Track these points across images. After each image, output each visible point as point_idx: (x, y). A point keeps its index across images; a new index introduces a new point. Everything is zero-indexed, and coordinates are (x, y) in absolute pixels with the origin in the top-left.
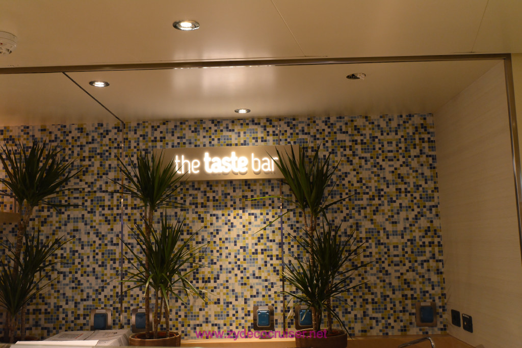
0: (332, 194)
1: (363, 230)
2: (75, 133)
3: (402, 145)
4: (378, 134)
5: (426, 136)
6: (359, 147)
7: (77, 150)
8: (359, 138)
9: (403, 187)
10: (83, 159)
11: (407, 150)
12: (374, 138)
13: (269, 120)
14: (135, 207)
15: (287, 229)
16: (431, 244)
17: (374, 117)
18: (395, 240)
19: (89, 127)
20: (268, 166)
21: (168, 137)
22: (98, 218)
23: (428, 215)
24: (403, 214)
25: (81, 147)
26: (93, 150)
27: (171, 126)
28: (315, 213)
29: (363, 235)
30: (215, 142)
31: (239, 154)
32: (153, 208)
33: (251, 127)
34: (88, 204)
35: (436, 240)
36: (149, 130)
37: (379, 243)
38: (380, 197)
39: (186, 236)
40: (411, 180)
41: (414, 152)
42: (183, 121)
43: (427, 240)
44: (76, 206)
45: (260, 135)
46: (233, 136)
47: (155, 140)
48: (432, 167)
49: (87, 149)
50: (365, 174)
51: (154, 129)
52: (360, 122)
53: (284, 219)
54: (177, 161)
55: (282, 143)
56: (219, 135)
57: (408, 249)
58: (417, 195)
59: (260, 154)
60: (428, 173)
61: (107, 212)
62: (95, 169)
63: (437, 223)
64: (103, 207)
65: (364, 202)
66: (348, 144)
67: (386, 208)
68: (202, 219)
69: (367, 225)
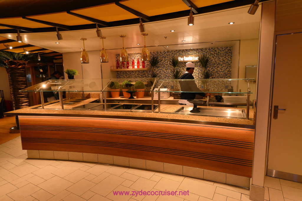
0: (209, 64)
1: (215, 71)
2: (160, 53)
3: (225, 54)
4: (220, 51)
5: (230, 52)
6: (215, 54)
7: (160, 56)
8: (216, 53)
9: (224, 62)
10: (161, 58)
11: (226, 55)
12: (219, 52)
13: (197, 49)
14: (171, 67)
15: (200, 71)
16: (229, 74)
17: (219, 48)
18: (221, 73)
19: (162, 52)
20: (196, 59)
21: (177, 53)
22: (164, 69)
23: (229, 68)
24: (224, 68)
25: (161, 56)
26: (163, 56)
27: (178, 51)
28: (205, 68)
29: (215, 72)
30: (186, 54)
31: (191, 57)
32: (175, 67)
33: (194, 51)
34: (162, 66)
35: (230, 73)
36: (173, 52)
37: (218, 74)
38: (219, 64)
39: (180, 72)
40: (226, 61)
41: (227, 55)
42: (180, 50)
43: (228, 73)
44: (160, 67)
45: (195, 52)
46: (190, 53)
47: (175, 54)
48: (231, 58)
49: (162, 56)
50: (216, 60)
51: (174, 52)
52: (216, 49)
53: (199, 69)
54: (179, 58)
55: (200, 54)
56: (187, 53)
57: (224, 75)
58: (227, 64)
59: (195, 57)
60: (230, 59)
61: (166, 68)
62: (163, 60)
63: (230, 70)
64: (165, 67)
65: (216, 66)
66: (213, 54)
67: (220, 67)
68: (183, 69)
69: (216, 70)
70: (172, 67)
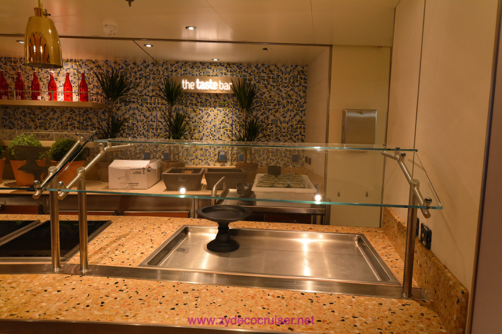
0: (257, 102)
1: (270, 120)
2: (132, 65)
3: (292, 80)
4: (281, 74)
5: (303, 77)
6: (271, 80)
7: (133, 74)
8: (271, 76)
9: (290, 100)
10: (136, 79)
11: (293, 83)
12: (278, 76)
13: (228, 64)
14: (162, 104)
15: (235, 118)
16: (300, 127)
17: (279, 65)
18: (284, 125)
19: (139, 63)
20: (227, 87)
21: (179, 70)
22: (144, 108)
23: (300, 114)
24: (289, 113)
25: (135, 72)
26: (141, 75)
27: (180, 64)
28: (247, 110)
29: (270, 122)
30: (202, 74)
31: (213, 81)
32: (172, 105)
33: (220, 67)
34: (140, 101)
35: (303, 126)
36: (169, 66)
37: (277, 126)
38: (279, 105)
39: (187, 119)
40: (294, 98)
41: (297, 84)
42: (186, 62)
43: (299, 126)
44: (134, 102)
45: (224, 71)
46: (211, 71)
47: (172, 71)
48: (304, 92)
49: (138, 74)
50: (273, 93)
51: (172, 65)
52: (272, 68)
53: (234, 113)
54: (183, 82)
55: (235, 76)
56: (204, 70)
57: (290, 130)
58: (296, 105)
59: (224, 81)
60: (302, 94)
61: (149, 106)
62: (143, 84)
63: (304, 118)
64: (147, 103)
65: (271, 107)
66: (266, 78)
67: (281, 110)
68: (195, 111)
69: (272, 117)
70: (166, 103)
